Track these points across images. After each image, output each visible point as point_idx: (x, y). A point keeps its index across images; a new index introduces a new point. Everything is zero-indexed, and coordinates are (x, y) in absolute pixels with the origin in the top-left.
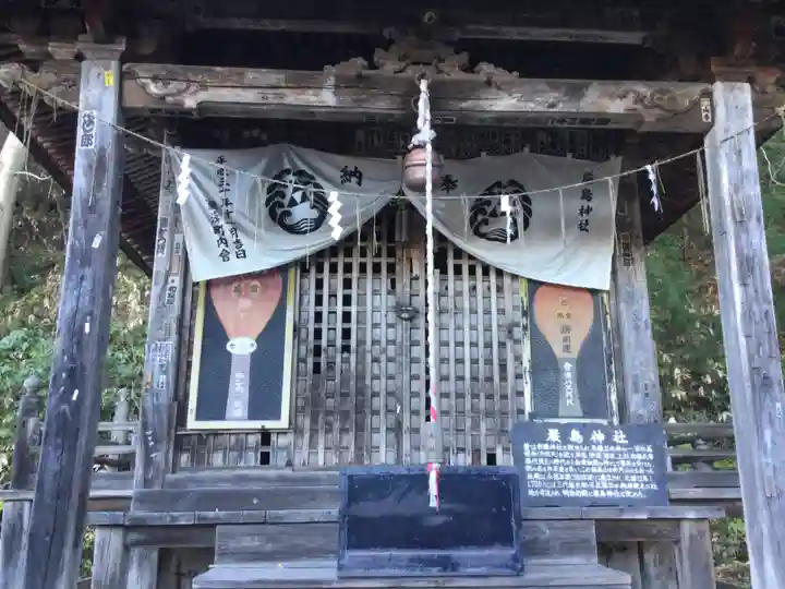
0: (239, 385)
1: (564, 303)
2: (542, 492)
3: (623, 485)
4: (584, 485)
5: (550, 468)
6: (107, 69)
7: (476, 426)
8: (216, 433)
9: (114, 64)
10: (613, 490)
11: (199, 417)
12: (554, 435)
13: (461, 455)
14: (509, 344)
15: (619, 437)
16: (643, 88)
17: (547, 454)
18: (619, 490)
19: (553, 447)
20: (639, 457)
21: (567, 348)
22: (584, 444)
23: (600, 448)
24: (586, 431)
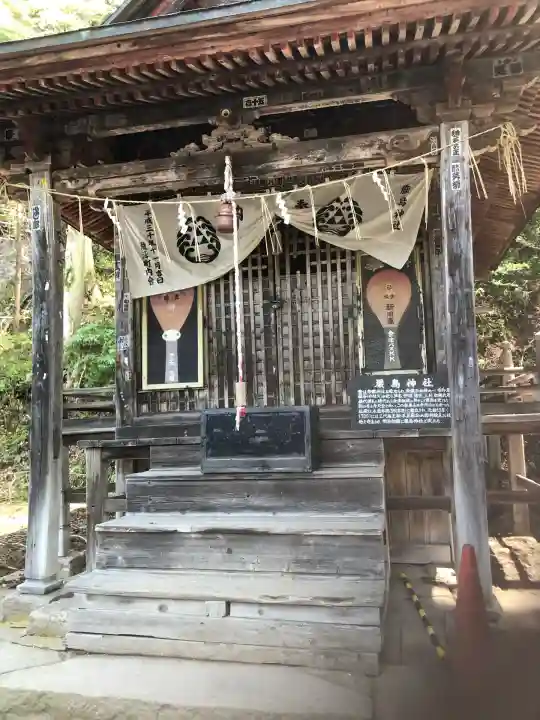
0: (172, 360)
1: (389, 289)
2: (368, 421)
3: (426, 415)
4: (398, 416)
5: (375, 406)
6: (43, 176)
7: (328, 378)
8: (162, 391)
9: (47, 174)
10: (418, 418)
11: (149, 382)
12: (380, 383)
13: (319, 398)
14: (350, 321)
15: (427, 382)
16: (384, 137)
17: (375, 397)
18: (423, 418)
19: (379, 391)
20: (440, 395)
21: (391, 321)
22: (400, 389)
23: (413, 391)
24: (403, 379)
